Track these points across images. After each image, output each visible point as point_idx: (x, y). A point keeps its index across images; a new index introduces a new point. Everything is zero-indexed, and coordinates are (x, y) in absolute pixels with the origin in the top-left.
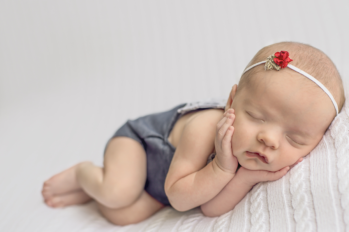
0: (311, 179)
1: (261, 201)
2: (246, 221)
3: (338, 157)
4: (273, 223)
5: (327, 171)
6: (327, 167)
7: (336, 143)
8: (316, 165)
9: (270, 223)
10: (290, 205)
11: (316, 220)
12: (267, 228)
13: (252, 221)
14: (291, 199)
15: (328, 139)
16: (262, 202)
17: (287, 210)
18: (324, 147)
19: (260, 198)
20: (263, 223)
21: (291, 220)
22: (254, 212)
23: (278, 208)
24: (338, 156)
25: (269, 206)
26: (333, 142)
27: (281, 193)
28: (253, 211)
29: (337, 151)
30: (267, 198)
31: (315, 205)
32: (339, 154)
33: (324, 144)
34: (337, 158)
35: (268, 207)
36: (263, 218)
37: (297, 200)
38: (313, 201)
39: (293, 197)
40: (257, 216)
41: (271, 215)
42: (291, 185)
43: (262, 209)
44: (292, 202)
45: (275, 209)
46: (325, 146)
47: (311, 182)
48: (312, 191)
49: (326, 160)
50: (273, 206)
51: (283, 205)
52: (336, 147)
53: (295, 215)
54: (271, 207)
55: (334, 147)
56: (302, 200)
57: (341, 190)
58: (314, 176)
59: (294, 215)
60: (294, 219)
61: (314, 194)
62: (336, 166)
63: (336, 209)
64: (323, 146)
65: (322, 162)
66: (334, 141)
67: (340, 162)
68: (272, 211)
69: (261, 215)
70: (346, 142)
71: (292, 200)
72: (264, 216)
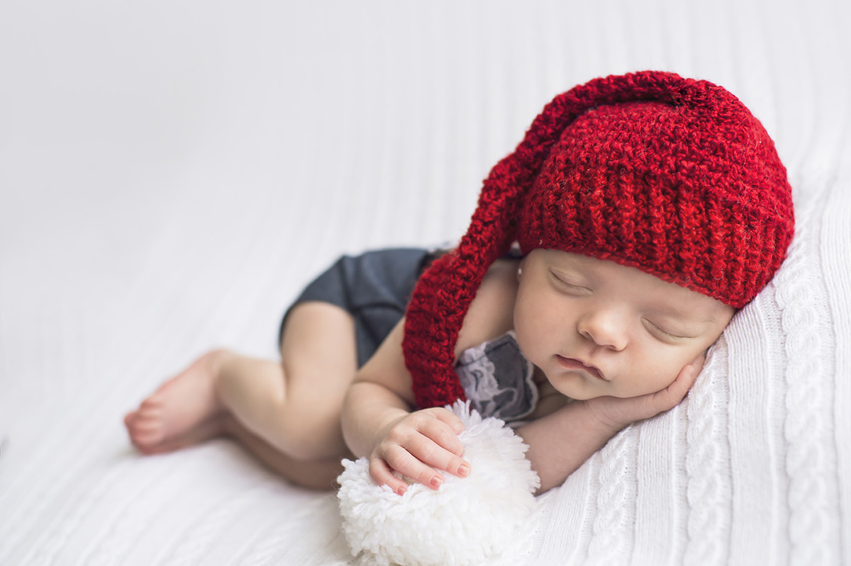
0: (730, 411)
1: (624, 457)
2: (587, 501)
3: (788, 355)
4: (643, 505)
5: (765, 389)
6: (764, 378)
7: (785, 320)
8: (741, 373)
9: (635, 507)
10: (681, 467)
11: (732, 502)
12: (629, 518)
13: (600, 502)
14: (686, 454)
15: (766, 305)
16: (625, 459)
17: (675, 476)
18: (755, 324)
19: (622, 451)
20: (624, 506)
21: (680, 500)
22: (607, 480)
23: (657, 473)
24: (787, 352)
25: (639, 468)
26: (778, 317)
27: (668, 441)
28: (605, 478)
29: (787, 339)
30: (637, 451)
31: (734, 470)
32: (792, 345)
33: (757, 315)
34: (786, 356)
35: (636, 472)
36: (624, 495)
37: (698, 455)
38: (730, 460)
39: (690, 450)
40: (612, 489)
41: (639, 489)
42: (690, 425)
43: (623, 474)
44: (687, 461)
45: (651, 476)
46: (758, 320)
47: (730, 417)
48: (730, 438)
49: (763, 360)
50: (646, 469)
51: (666, 467)
52: (784, 328)
53: (689, 491)
54: (642, 470)
55: (779, 327)
56: (708, 456)
57: (788, 437)
58: (737, 402)
59: (687, 488)
60: (686, 499)
61: (734, 444)
62: (784, 377)
63: (775, 478)
64: (754, 322)
65: (754, 365)
66: (781, 315)
67: (792, 369)
68: (644, 479)
69: (619, 489)
70: (807, 322)
71: (688, 456)
72: (627, 488)
